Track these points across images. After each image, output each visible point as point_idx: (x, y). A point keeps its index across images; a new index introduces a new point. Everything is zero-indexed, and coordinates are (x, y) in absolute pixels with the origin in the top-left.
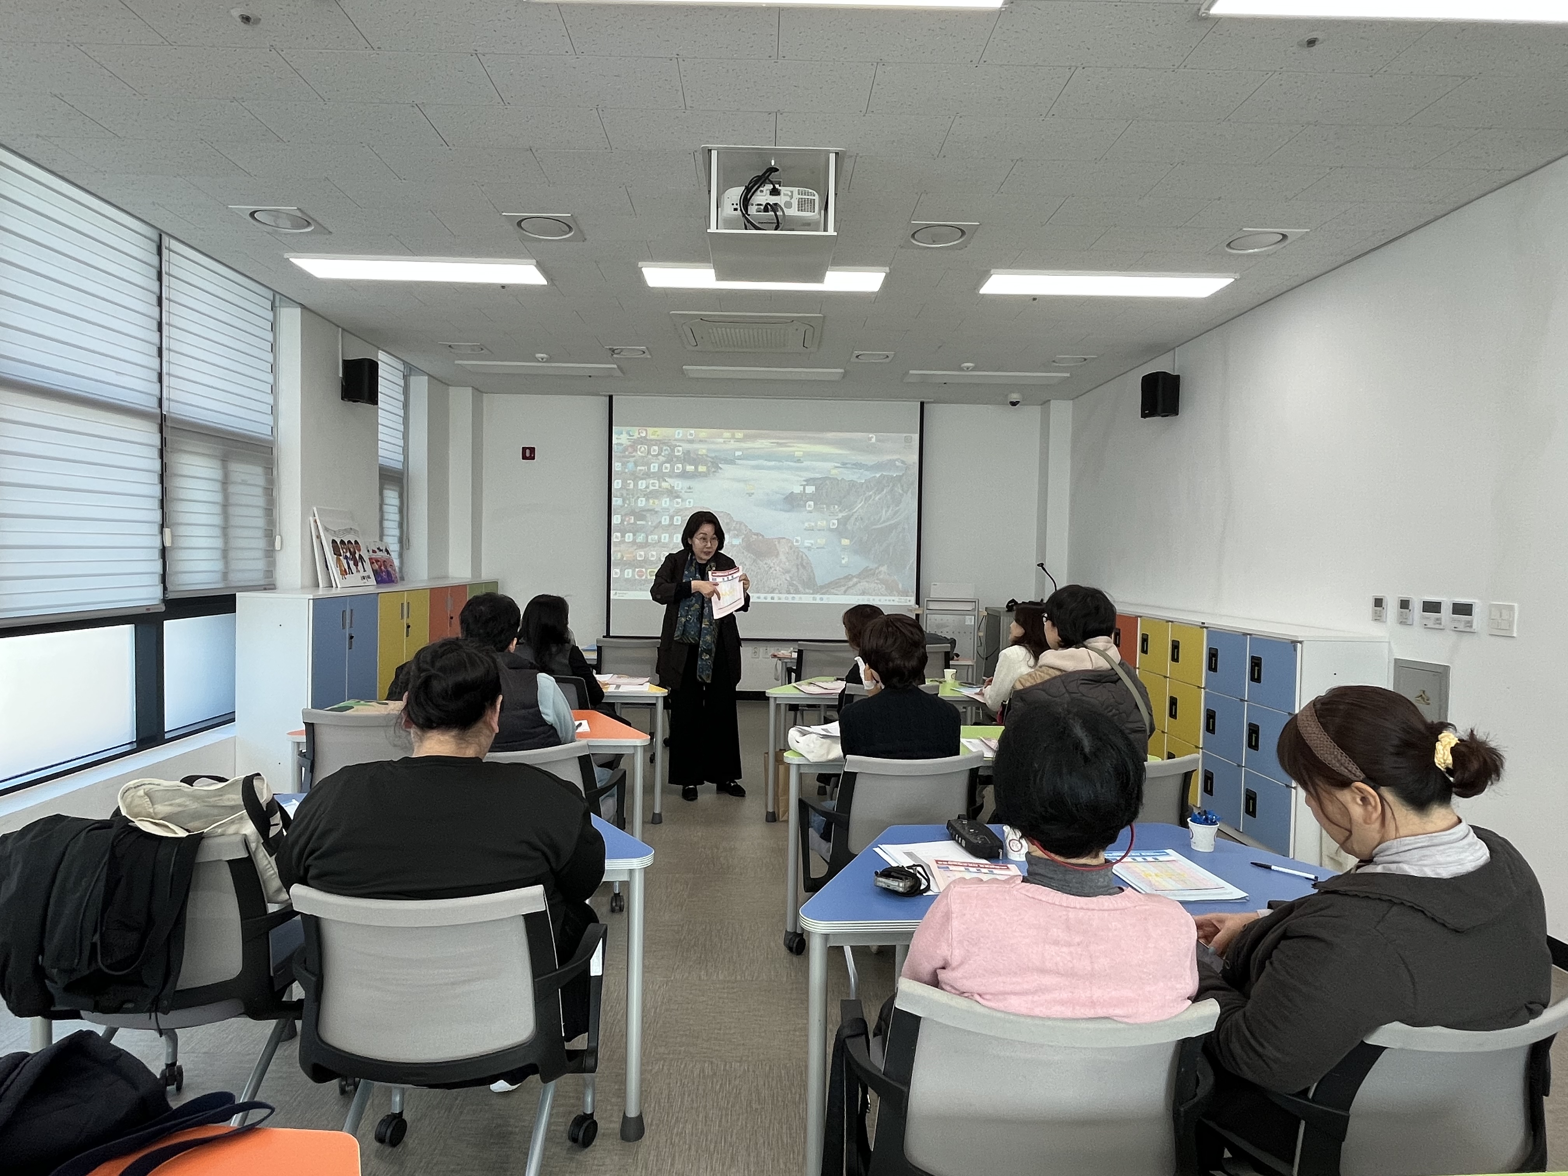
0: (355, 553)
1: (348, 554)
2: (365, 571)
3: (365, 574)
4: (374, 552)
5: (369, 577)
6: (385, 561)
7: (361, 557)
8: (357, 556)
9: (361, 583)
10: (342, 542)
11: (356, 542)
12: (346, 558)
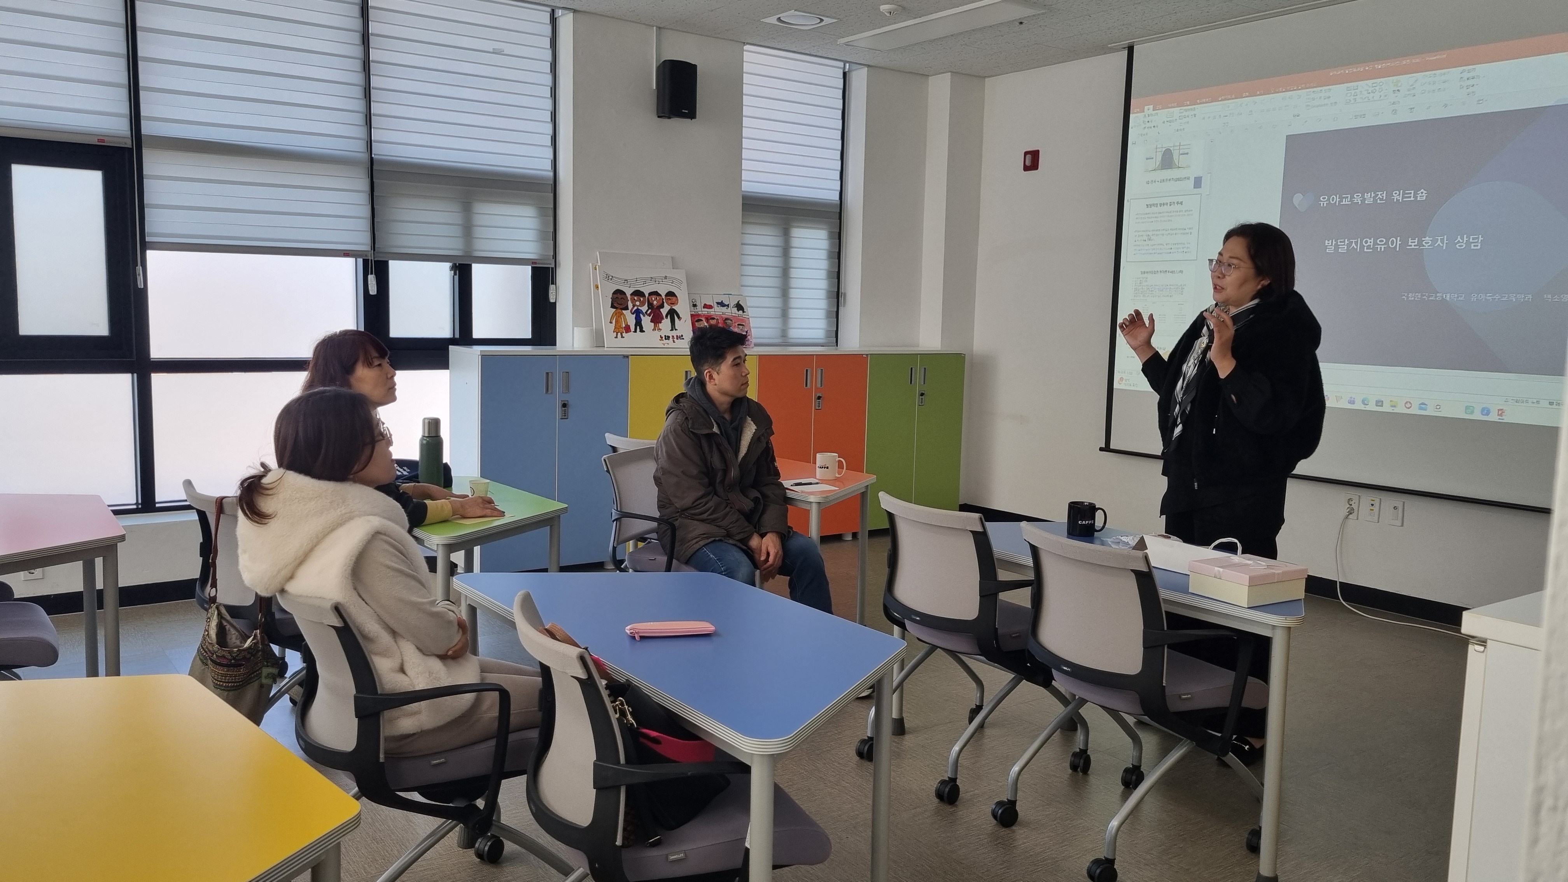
0: (662, 306)
1: (644, 308)
2: (673, 327)
3: (670, 334)
4: (706, 306)
5: (680, 337)
6: (727, 319)
7: (672, 314)
8: (664, 311)
9: (660, 344)
10: (638, 293)
11: (670, 294)
12: (638, 313)
